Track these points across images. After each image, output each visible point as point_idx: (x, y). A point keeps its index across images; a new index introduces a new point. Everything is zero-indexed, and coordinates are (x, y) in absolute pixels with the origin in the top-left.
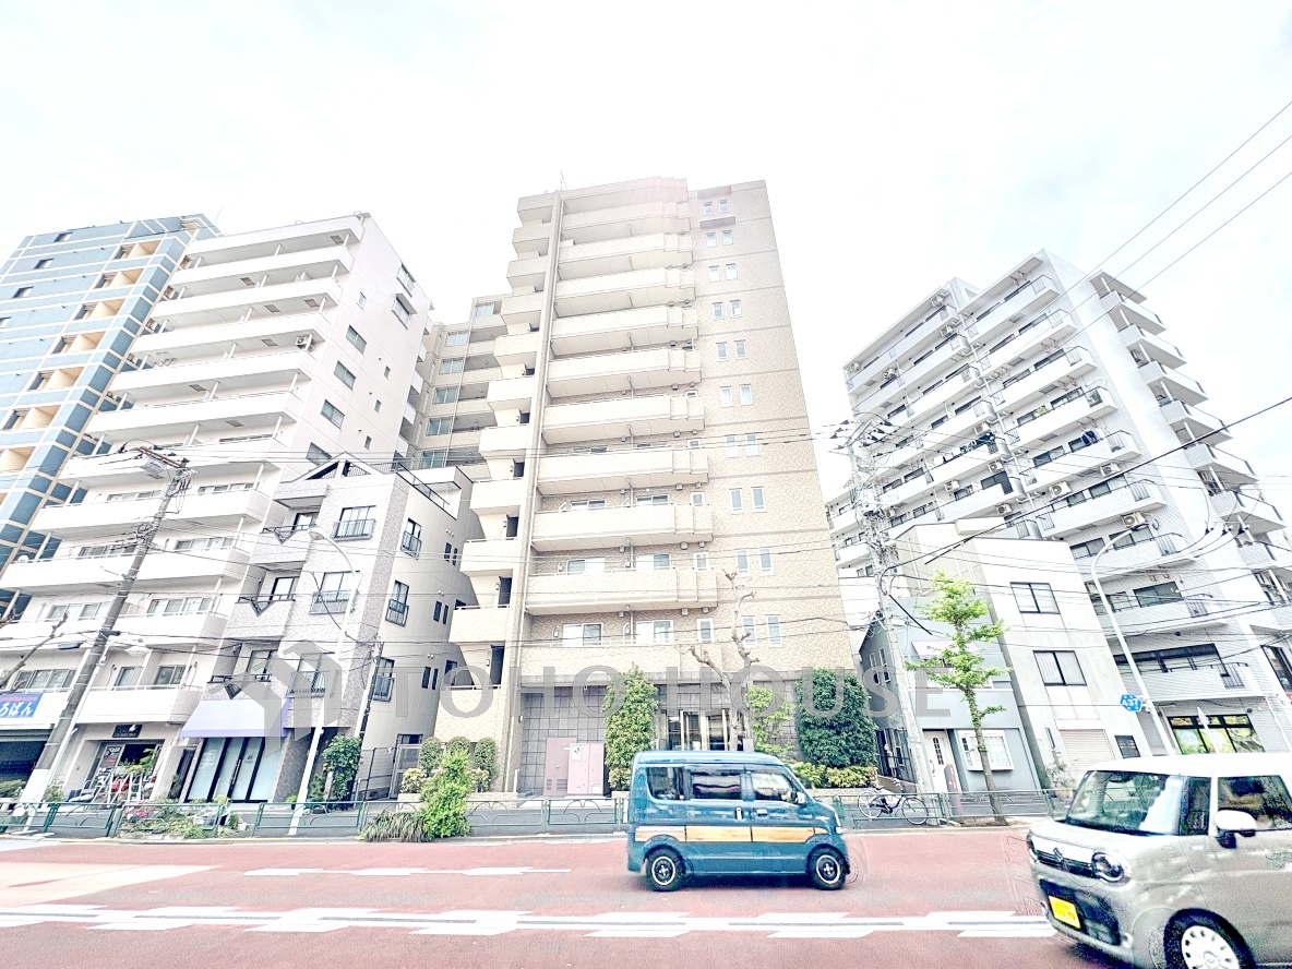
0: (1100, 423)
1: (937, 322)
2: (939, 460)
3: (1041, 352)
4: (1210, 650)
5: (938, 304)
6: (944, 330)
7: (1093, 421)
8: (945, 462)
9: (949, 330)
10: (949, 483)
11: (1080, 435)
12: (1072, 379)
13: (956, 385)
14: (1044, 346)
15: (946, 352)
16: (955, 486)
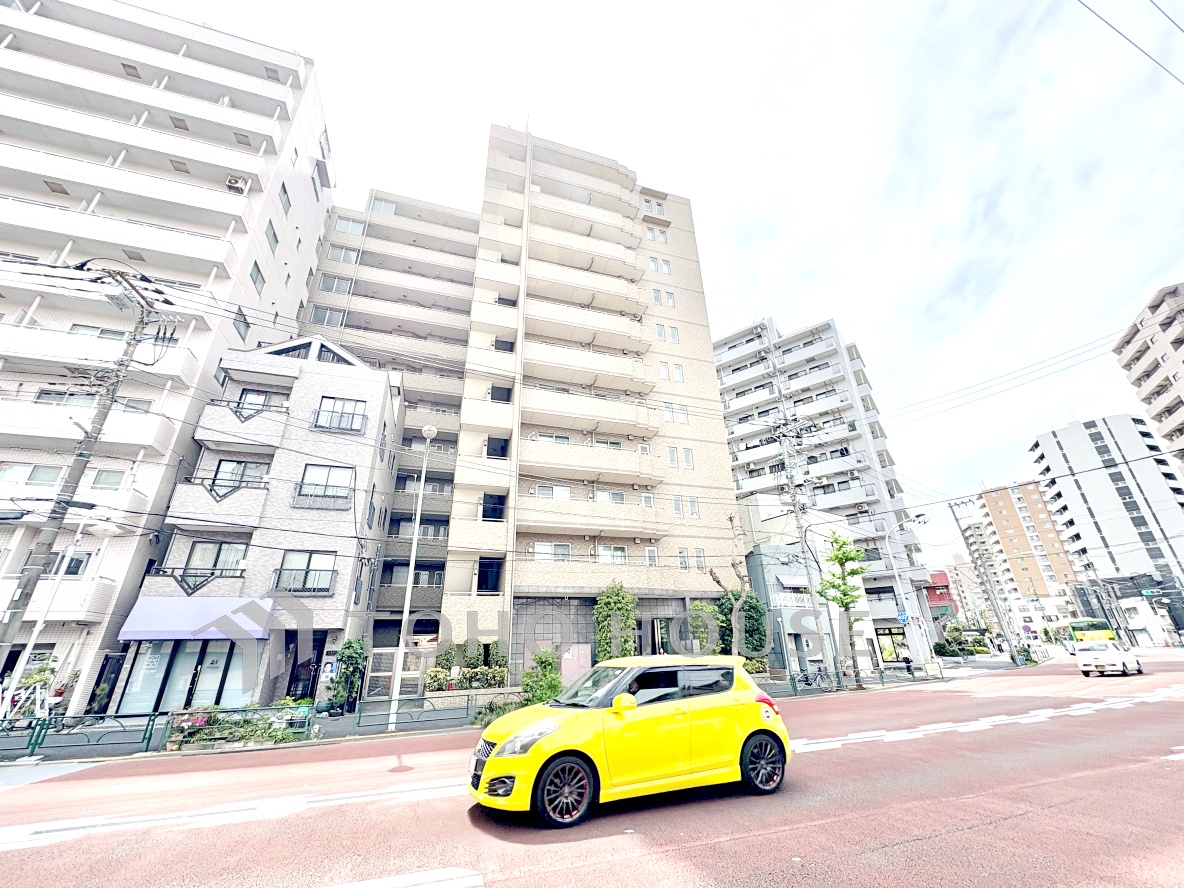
0: (851, 443)
1: (755, 346)
2: (743, 446)
3: (821, 387)
4: (890, 590)
5: (755, 333)
6: (760, 353)
7: (846, 440)
8: (747, 448)
9: (763, 354)
10: (748, 464)
11: (839, 448)
12: (839, 411)
13: (763, 395)
14: (825, 384)
15: (759, 370)
16: (752, 467)
